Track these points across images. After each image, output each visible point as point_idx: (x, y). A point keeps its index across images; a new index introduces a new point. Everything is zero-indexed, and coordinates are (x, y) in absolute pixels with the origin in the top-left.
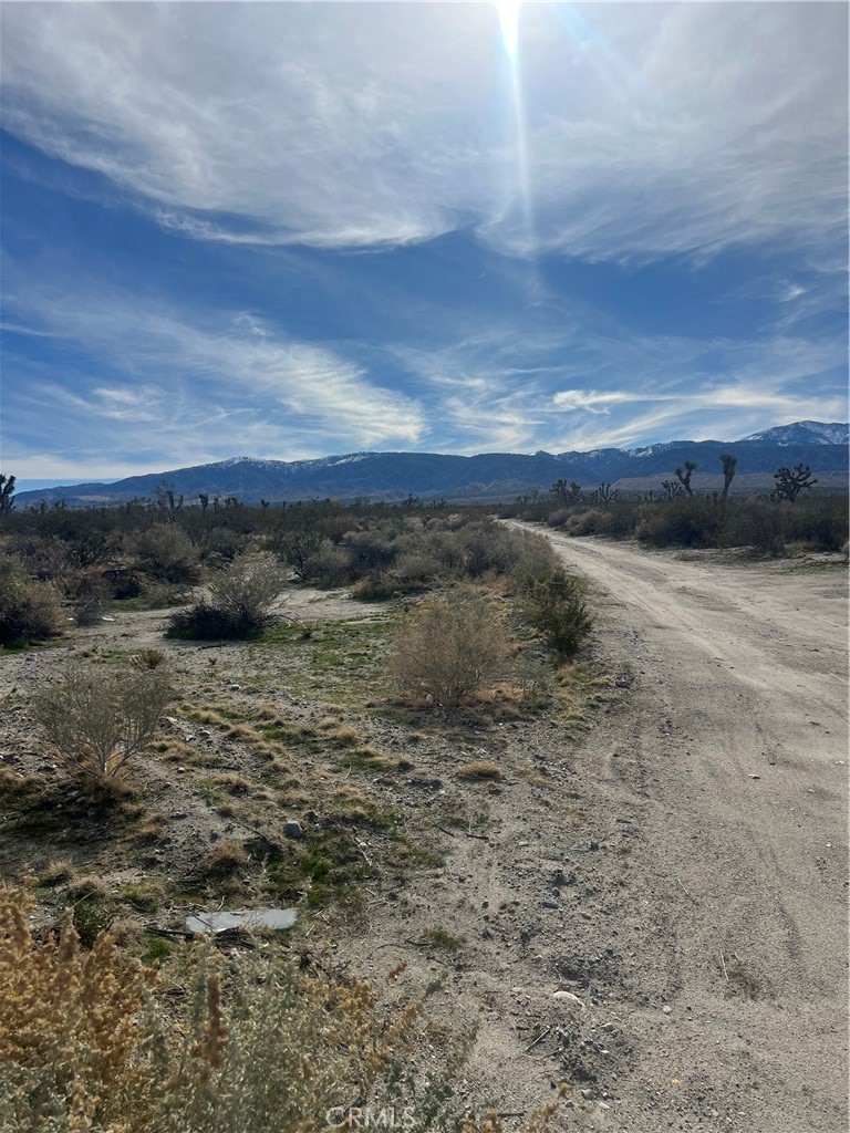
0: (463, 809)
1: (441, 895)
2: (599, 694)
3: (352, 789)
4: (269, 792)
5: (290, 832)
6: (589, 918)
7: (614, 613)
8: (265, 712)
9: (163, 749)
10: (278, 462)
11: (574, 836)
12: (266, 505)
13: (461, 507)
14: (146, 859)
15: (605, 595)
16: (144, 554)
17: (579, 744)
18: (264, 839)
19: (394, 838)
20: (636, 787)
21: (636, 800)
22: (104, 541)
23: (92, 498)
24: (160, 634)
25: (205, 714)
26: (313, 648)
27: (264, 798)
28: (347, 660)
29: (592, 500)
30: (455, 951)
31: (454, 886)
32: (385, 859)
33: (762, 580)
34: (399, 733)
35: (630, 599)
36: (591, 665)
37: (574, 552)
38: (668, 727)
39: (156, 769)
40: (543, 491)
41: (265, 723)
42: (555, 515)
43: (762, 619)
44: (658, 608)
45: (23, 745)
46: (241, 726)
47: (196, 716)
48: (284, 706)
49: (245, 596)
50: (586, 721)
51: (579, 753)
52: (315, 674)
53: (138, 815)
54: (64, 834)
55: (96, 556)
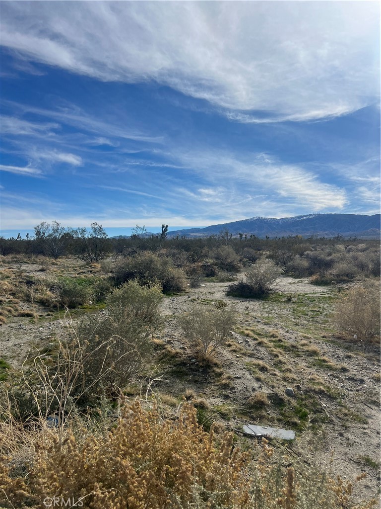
0: (377, 396)
1: (367, 439)
3: (318, 377)
4: (277, 372)
5: (288, 393)
8: (273, 334)
9: (229, 346)
10: (274, 219)
12: (267, 238)
13: (365, 240)
14: (224, 395)
16: (217, 259)
18: (276, 395)
19: (340, 404)
22: (202, 253)
23: (195, 234)
24: (224, 293)
25: (247, 332)
26: (293, 306)
27: (275, 375)
28: (309, 313)
30: (376, 469)
31: (374, 435)
32: (336, 415)
34: (340, 353)
39: (227, 354)
41: (274, 339)
45: (174, 337)
46: (263, 339)
47: (243, 332)
48: (282, 333)
49: (261, 279)
52: (295, 318)
53: (221, 374)
54: (190, 377)
55: (198, 259)
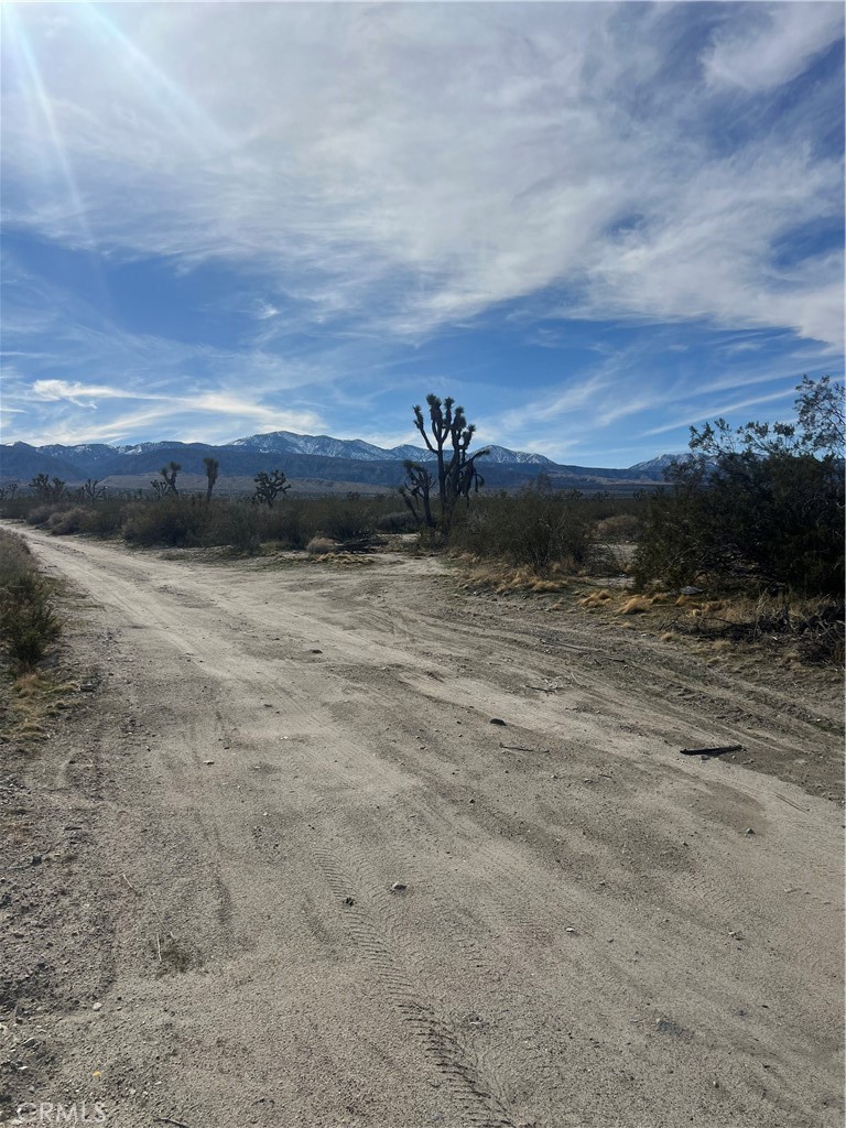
2: (62, 701)
6: (22, 936)
7: (89, 616)
11: (15, 854)
15: (84, 597)
17: (32, 756)
20: (91, 791)
21: (88, 804)
29: (79, 497)
33: (239, 577)
35: (110, 600)
36: (56, 672)
37: (55, 553)
38: (131, 726)
40: (23, 485)
42: (36, 512)
43: (234, 614)
44: (138, 608)
50: (43, 732)
51: (32, 766)
